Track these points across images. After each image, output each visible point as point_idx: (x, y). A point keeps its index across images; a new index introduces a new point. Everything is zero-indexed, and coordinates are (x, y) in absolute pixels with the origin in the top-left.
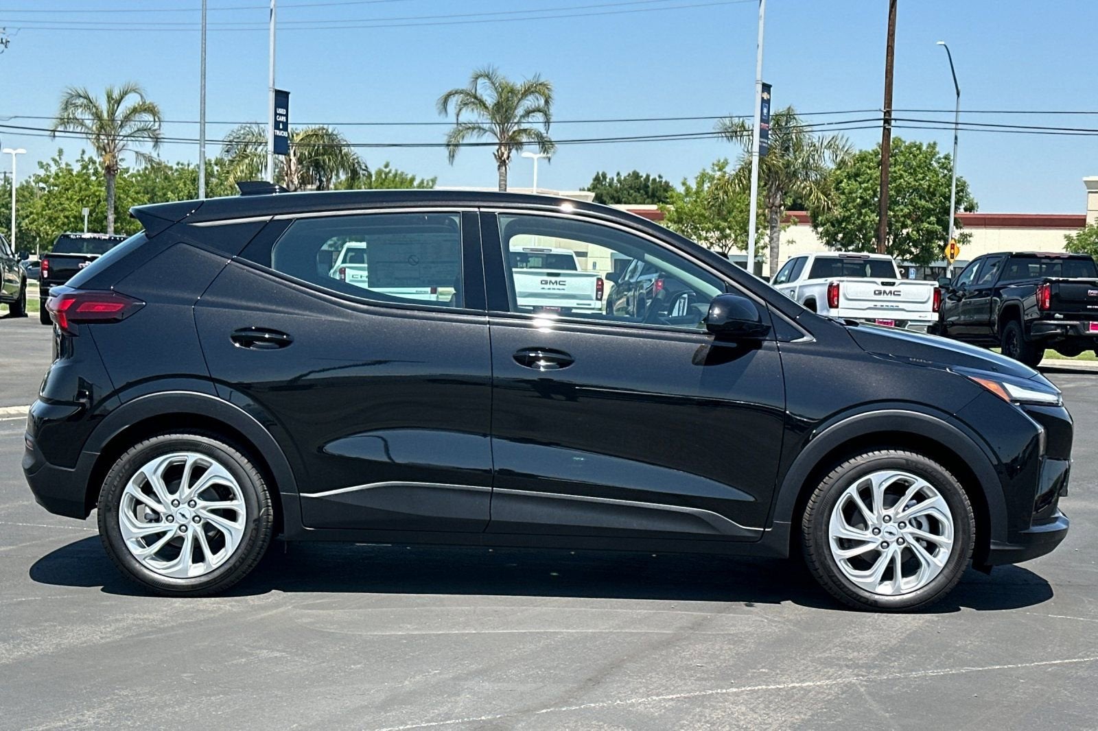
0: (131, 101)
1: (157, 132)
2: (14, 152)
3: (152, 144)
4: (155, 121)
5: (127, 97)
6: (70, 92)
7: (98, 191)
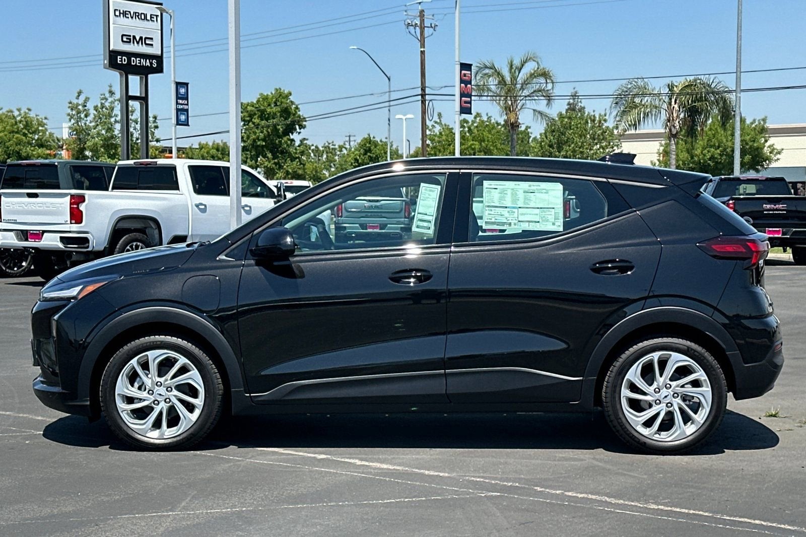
0: (530, 67)
1: (550, 92)
2: (404, 118)
3: (545, 102)
4: (547, 83)
5: (526, 65)
6: (479, 65)
7: (473, 144)
